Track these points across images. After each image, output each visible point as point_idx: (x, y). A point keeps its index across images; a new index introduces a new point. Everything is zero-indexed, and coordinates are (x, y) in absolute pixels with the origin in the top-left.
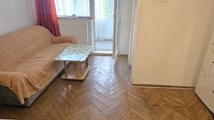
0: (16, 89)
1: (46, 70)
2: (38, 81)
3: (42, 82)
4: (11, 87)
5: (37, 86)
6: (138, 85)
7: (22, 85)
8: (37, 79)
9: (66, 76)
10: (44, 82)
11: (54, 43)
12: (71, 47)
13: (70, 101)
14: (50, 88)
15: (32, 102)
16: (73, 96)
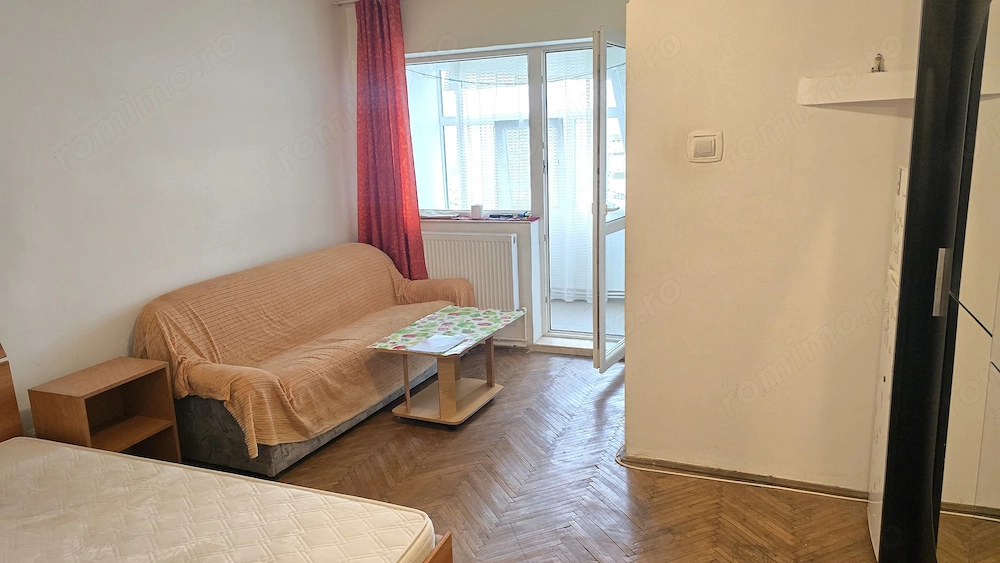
0: (242, 410)
1: (339, 376)
2: (310, 405)
3: (322, 412)
4: (231, 403)
5: (305, 420)
6: (648, 463)
7: (259, 405)
8: (307, 396)
9: (407, 410)
10: (332, 414)
11: (401, 300)
12: (443, 313)
13: (391, 481)
14: (348, 439)
15: (283, 466)
16: (406, 469)
